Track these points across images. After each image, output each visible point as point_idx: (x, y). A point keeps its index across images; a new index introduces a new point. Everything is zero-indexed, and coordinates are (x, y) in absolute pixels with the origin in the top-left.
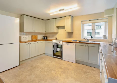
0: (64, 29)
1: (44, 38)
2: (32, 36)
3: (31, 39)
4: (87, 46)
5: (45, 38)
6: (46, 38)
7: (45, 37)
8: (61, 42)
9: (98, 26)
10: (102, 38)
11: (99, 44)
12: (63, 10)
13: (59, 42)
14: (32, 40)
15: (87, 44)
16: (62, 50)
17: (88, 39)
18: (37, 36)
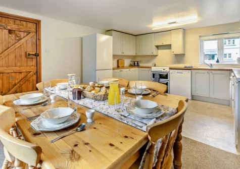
0: (171, 49)
1: (134, 64)
2: (118, 61)
3: (116, 66)
4: (211, 73)
5: (136, 65)
6: (138, 63)
7: (136, 63)
8: (167, 69)
9: (227, 40)
10: (236, 63)
11: (231, 70)
12: (174, 23)
13: (162, 69)
14: (118, 67)
15: (211, 71)
16: (168, 82)
17: (211, 65)
18: (124, 60)
